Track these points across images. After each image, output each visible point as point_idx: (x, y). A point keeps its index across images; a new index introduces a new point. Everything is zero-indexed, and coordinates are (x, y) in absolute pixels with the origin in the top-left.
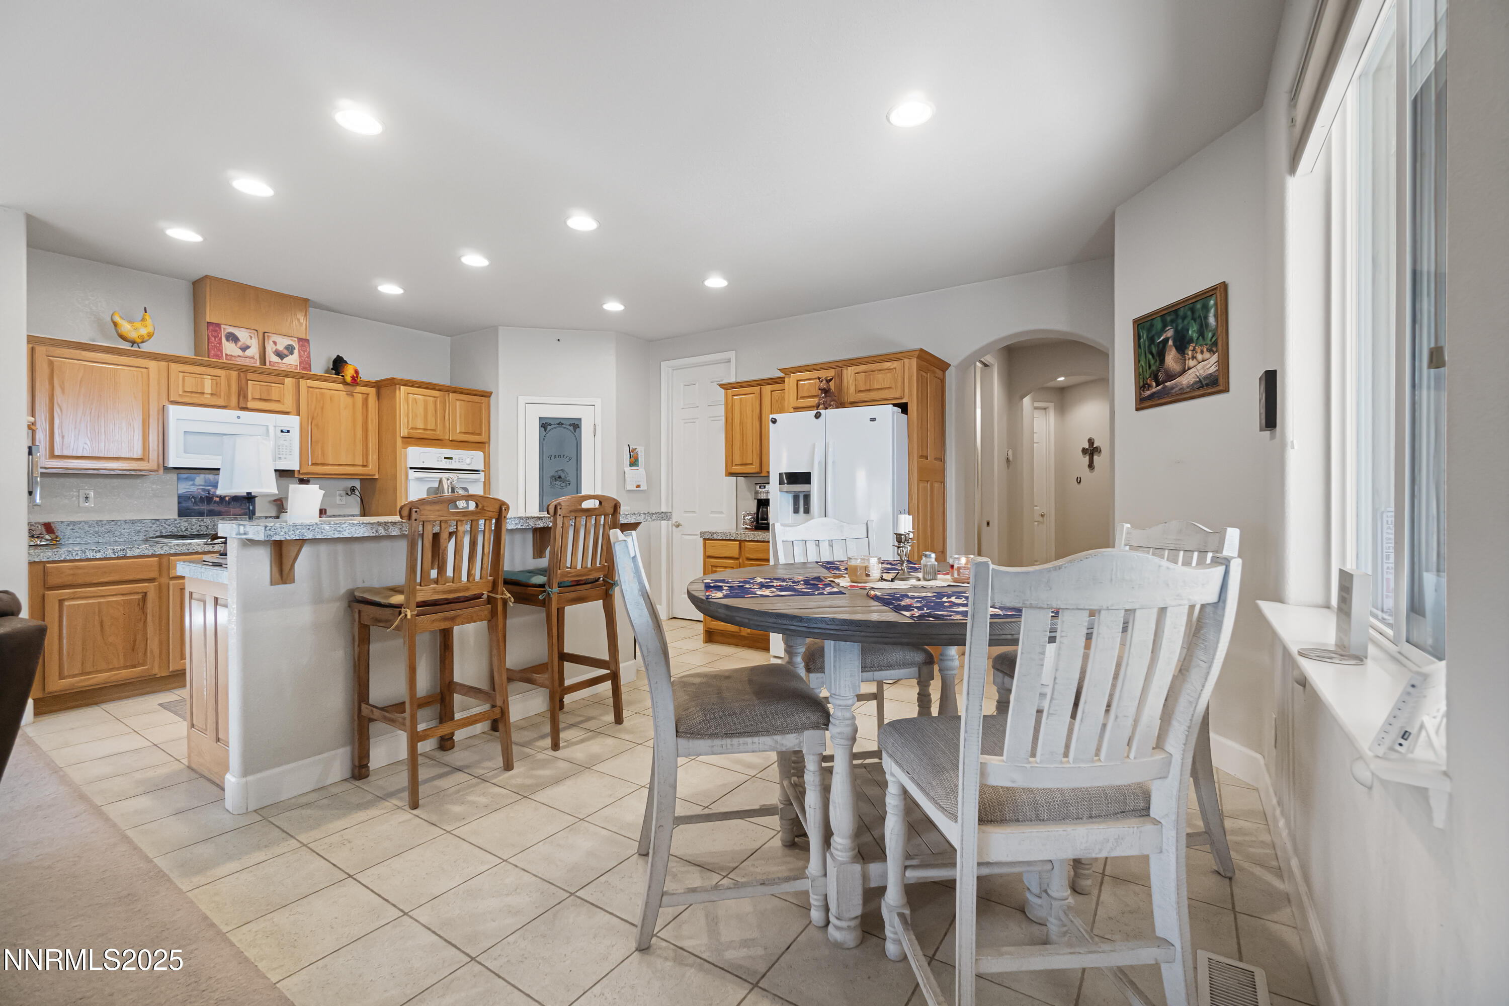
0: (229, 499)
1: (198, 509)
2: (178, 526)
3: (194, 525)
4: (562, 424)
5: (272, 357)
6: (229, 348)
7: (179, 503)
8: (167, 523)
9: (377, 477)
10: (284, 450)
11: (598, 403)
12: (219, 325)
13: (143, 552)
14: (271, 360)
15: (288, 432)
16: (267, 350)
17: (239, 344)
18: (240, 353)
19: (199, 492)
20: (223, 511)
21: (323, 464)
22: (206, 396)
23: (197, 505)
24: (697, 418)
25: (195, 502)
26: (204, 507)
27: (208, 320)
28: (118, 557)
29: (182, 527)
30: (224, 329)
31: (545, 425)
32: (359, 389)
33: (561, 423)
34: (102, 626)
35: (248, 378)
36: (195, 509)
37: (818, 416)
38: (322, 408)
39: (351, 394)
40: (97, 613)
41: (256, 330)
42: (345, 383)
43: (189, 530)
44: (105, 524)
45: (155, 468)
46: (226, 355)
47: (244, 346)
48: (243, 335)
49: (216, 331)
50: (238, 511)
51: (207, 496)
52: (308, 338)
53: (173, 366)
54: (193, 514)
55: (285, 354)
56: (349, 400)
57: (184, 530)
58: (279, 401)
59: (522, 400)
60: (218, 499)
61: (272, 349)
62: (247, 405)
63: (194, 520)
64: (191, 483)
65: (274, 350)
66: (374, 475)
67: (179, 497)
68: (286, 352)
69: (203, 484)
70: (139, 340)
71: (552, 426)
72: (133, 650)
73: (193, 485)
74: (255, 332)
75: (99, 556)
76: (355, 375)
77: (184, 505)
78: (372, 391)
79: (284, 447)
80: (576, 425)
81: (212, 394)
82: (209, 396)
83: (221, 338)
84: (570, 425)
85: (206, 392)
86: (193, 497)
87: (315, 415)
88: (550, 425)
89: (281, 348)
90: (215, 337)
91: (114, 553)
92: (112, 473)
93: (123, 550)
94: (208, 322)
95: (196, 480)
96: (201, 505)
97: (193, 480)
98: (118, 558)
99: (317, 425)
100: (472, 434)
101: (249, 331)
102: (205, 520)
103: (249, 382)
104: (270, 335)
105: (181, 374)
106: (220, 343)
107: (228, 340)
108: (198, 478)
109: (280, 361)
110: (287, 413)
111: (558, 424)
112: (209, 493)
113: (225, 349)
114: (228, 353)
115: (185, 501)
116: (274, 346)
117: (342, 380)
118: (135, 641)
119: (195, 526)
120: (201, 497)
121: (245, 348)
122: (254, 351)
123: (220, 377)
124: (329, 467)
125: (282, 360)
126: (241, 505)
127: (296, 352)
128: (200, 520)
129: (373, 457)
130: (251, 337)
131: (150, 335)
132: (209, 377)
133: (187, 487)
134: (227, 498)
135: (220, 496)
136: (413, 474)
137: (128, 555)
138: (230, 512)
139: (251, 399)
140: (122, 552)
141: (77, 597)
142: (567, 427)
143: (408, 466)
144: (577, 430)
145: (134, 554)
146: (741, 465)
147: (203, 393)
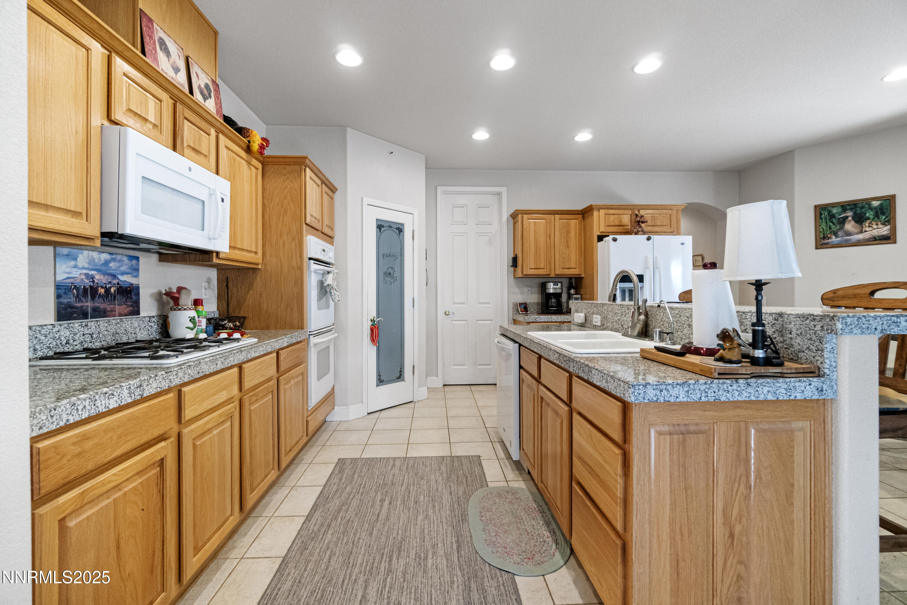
0: (115, 291)
1: (82, 307)
2: (57, 336)
3: (76, 334)
4: (392, 227)
7: (58, 296)
8: (43, 332)
9: (259, 266)
11: (415, 211)
12: (150, 20)
14: (197, 96)
15: (223, 199)
16: (192, 80)
19: (82, 280)
20: (109, 309)
21: (234, 248)
22: (150, 125)
23: (79, 300)
24: (465, 233)
25: (77, 296)
26: (88, 304)
27: (140, 6)
28: (134, 401)
29: (63, 338)
30: (156, 29)
31: (380, 226)
32: (255, 162)
33: (390, 225)
34: (118, 547)
35: (183, 114)
36: (77, 308)
37: (649, 239)
39: (248, 165)
41: (181, 48)
42: (249, 151)
43: (71, 341)
45: (91, 232)
49: (149, 26)
50: (124, 309)
51: (90, 286)
52: (217, 82)
53: (115, 59)
54: (75, 315)
55: (205, 95)
56: (249, 173)
57: (64, 343)
58: (206, 155)
59: (366, 201)
60: (102, 291)
61: (196, 82)
62: (183, 151)
63: (76, 325)
64: (73, 263)
65: (197, 84)
66: (257, 264)
67: (58, 286)
68: (206, 92)
69: (87, 266)
71: (385, 228)
73: (75, 267)
75: (113, 403)
76: (265, 144)
77: (65, 300)
78: (261, 168)
80: (400, 230)
81: (154, 125)
82: (151, 127)
84: (397, 229)
85: (149, 118)
86: (75, 286)
88: (383, 227)
89: (202, 85)
90: (149, 36)
91: (130, 394)
93: (140, 386)
94: (141, 9)
95: (78, 259)
96: (84, 300)
97: (75, 259)
98: (135, 403)
100: (330, 228)
101: (175, 44)
102: (89, 324)
103: (186, 122)
104: (192, 61)
105: (125, 78)
108: (80, 255)
109: (203, 102)
111: (389, 227)
112: (93, 282)
113: (160, 60)
114: (163, 68)
115: (65, 293)
116: (197, 79)
118: (154, 554)
119: (78, 335)
120: (84, 286)
123: (161, 101)
124: (237, 252)
125: (205, 101)
126: (126, 300)
127: (212, 94)
128: (84, 324)
129: (260, 242)
132: (152, 97)
133: (68, 270)
134: (112, 290)
135: (106, 286)
136: (314, 266)
137: (145, 395)
138: (115, 311)
139: (185, 144)
140: (139, 390)
141: (86, 500)
142: (395, 230)
143: (309, 256)
144: (401, 233)
145: (151, 390)
146: (535, 269)
147: (146, 120)
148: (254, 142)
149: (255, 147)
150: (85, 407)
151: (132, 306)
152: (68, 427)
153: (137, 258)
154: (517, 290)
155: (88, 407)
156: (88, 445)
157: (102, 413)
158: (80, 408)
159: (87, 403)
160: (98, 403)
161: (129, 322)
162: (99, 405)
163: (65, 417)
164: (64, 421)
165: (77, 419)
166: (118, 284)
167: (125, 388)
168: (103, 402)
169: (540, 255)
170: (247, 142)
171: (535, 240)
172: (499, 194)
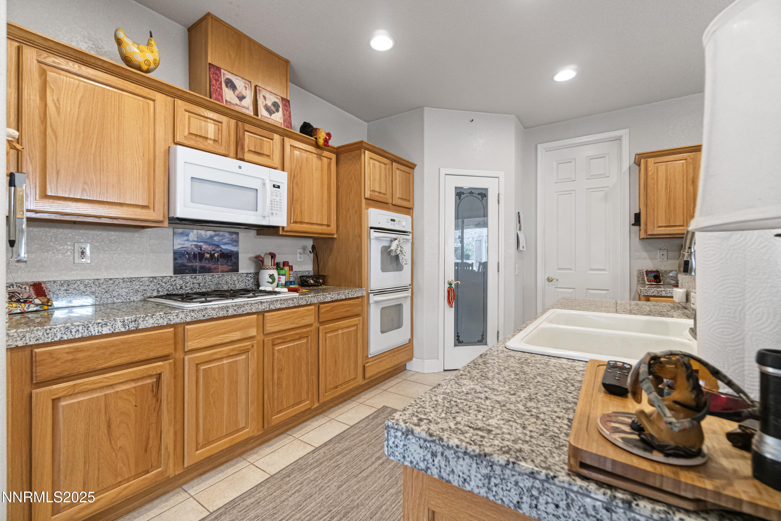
0: (218, 256)
1: (192, 266)
2: (174, 283)
3: (188, 283)
4: (473, 193)
5: (263, 112)
6: (228, 94)
7: (175, 259)
8: (164, 280)
9: (335, 236)
10: (276, 206)
11: (501, 175)
12: (219, 69)
13: (157, 322)
14: (262, 114)
15: (279, 187)
16: (259, 103)
17: (237, 92)
18: (236, 101)
19: (193, 248)
20: (213, 268)
21: (301, 223)
22: (209, 141)
23: (191, 262)
24: (573, 190)
25: (189, 259)
26: (197, 264)
27: (209, 61)
29: (178, 285)
30: (223, 73)
31: (459, 193)
32: (326, 153)
33: (471, 192)
34: (109, 427)
35: (245, 128)
36: (188, 266)
38: (301, 168)
39: (320, 156)
40: (103, 411)
41: (250, 82)
42: (317, 146)
43: (184, 287)
44: (103, 284)
45: (161, 218)
46: (226, 101)
47: (240, 95)
48: (238, 82)
49: (217, 74)
50: (225, 267)
51: (199, 253)
52: (288, 99)
53: (179, 102)
54: (187, 271)
55: (272, 110)
56: (319, 163)
57: (179, 288)
58: (269, 156)
59: (444, 171)
60: (208, 256)
61: (263, 103)
62: (244, 155)
63: (188, 277)
64: (186, 238)
65: (264, 104)
66: (333, 234)
67: (175, 253)
68: (273, 108)
69: (196, 239)
70: (145, 67)
71: (465, 195)
72: (146, 451)
73: (188, 240)
74: (249, 83)
75: (106, 331)
76: (328, 138)
77: (180, 261)
78: (334, 156)
79: (276, 203)
80: (483, 194)
81: (215, 141)
82: (211, 142)
83: (221, 82)
84: (479, 194)
85: (209, 137)
86: (187, 253)
87: (296, 173)
88: (463, 193)
89: (269, 104)
90: (217, 80)
91: (124, 326)
92: (115, 222)
93: (135, 321)
94: (209, 64)
95: (190, 235)
96: (194, 261)
97: (188, 235)
98: (129, 332)
99: (297, 184)
100: (405, 200)
101: (244, 81)
102: (197, 277)
103: (246, 133)
104: (261, 89)
105: (187, 114)
106: (221, 88)
107: (227, 86)
108: (191, 233)
109: (269, 116)
110: (275, 168)
111: (469, 193)
112: (201, 250)
113: (225, 94)
114: (228, 99)
115: (180, 257)
116: (264, 100)
117: (314, 143)
118: (148, 439)
119: (189, 284)
120: (194, 253)
121: (241, 98)
122: (248, 102)
123: (221, 123)
124: (305, 225)
125: (271, 115)
126: (227, 262)
127: (281, 109)
128: (193, 277)
129: (334, 217)
130: (246, 88)
131: (157, 65)
132: (212, 121)
133: (182, 242)
134: (216, 255)
135: (211, 253)
136: (374, 234)
137: (140, 327)
138: (218, 269)
139: (246, 150)
140: (133, 323)
141: (76, 391)
142: (477, 196)
143: (369, 226)
144: (485, 198)
145: (147, 325)
146: (666, 227)
147: (206, 138)
148: (320, 138)
149: (321, 142)
150: (78, 330)
151: (232, 266)
152: (61, 342)
153: (237, 234)
154: (645, 254)
155: (81, 331)
156: (80, 355)
157: (95, 336)
158: (74, 331)
159: (80, 328)
160: (91, 329)
161: (230, 277)
162: (92, 330)
163: (59, 336)
164: (59, 338)
165: (71, 337)
166: (221, 251)
167: (119, 321)
168: (96, 329)
169: (675, 208)
170: (314, 139)
171: (666, 188)
172: (619, 139)
